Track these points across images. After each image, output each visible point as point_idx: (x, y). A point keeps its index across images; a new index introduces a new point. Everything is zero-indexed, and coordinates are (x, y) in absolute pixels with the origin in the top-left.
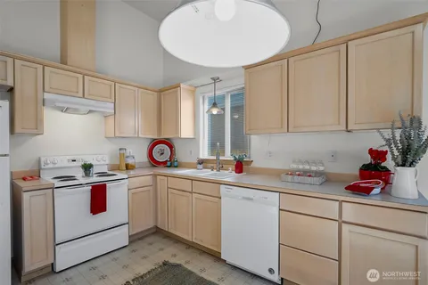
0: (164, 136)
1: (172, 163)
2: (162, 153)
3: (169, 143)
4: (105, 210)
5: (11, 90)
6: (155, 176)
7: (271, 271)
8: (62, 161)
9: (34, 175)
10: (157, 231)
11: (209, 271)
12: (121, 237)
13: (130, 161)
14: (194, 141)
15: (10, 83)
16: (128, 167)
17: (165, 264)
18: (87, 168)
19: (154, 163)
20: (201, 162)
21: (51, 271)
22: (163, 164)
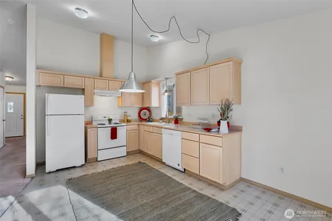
0: (146, 106)
1: (149, 120)
2: (145, 114)
3: (148, 109)
4: (116, 138)
5: (84, 89)
6: (139, 125)
7: (179, 165)
8: (100, 118)
9: (91, 123)
10: (141, 152)
11: (157, 167)
12: (123, 152)
13: (129, 118)
14: (159, 108)
15: (83, 87)
16: (128, 121)
17: (139, 162)
18: (110, 120)
19: (141, 119)
20: (162, 119)
21: (96, 160)
22: (145, 120)
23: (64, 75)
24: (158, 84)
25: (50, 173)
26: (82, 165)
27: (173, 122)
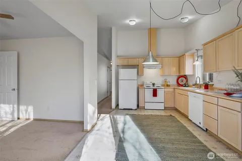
1: (185, 85)
2: (182, 81)
3: (185, 77)
4: (156, 96)
7: (200, 123)
8: (148, 83)
9: (142, 85)
10: (176, 110)
11: (183, 121)
12: (162, 106)
13: (168, 84)
14: (193, 75)
15: (138, 64)
16: (167, 86)
17: (171, 115)
18: (154, 84)
19: (179, 85)
20: (195, 85)
21: (144, 108)
22: (182, 85)
23: (128, 58)
24: (192, 55)
25: (121, 109)
26: (136, 109)
27: (203, 88)
